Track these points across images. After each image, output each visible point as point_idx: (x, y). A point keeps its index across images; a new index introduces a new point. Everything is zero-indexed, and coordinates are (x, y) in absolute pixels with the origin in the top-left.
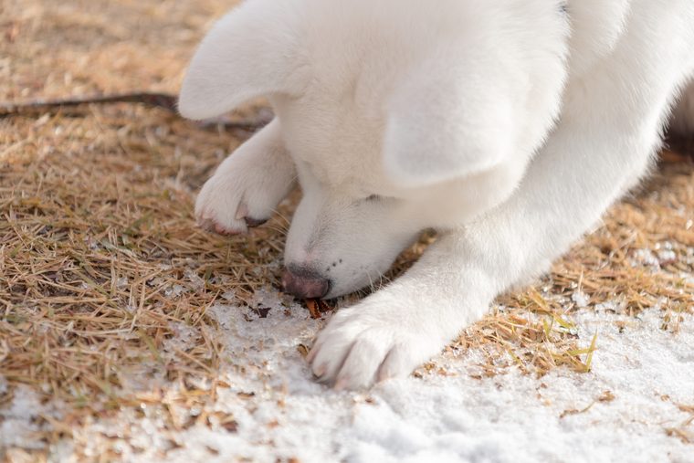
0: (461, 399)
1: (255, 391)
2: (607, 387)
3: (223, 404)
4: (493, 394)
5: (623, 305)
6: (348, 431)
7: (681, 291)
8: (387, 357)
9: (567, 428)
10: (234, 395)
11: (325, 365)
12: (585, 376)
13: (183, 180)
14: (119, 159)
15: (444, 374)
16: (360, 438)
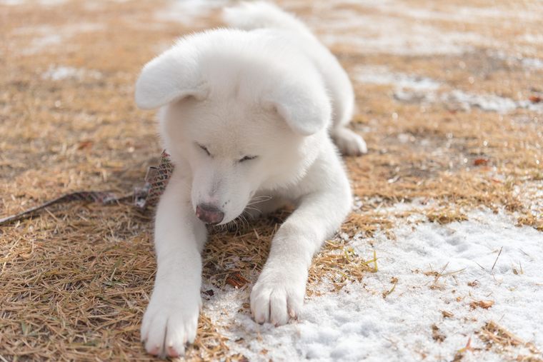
0: (336, 305)
1: (242, 337)
2: (391, 276)
3: (234, 350)
4: (348, 297)
5: (364, 233)
6: (300, 341)
7: (381, 218)
8: (287, 301)
9: (391, 302)
10: (234, 343)
11: (263, 316)
12: (378, 273)
13: (115, 235)
14: (73, 234)
15: (319, 295)
16: (307, 343)
